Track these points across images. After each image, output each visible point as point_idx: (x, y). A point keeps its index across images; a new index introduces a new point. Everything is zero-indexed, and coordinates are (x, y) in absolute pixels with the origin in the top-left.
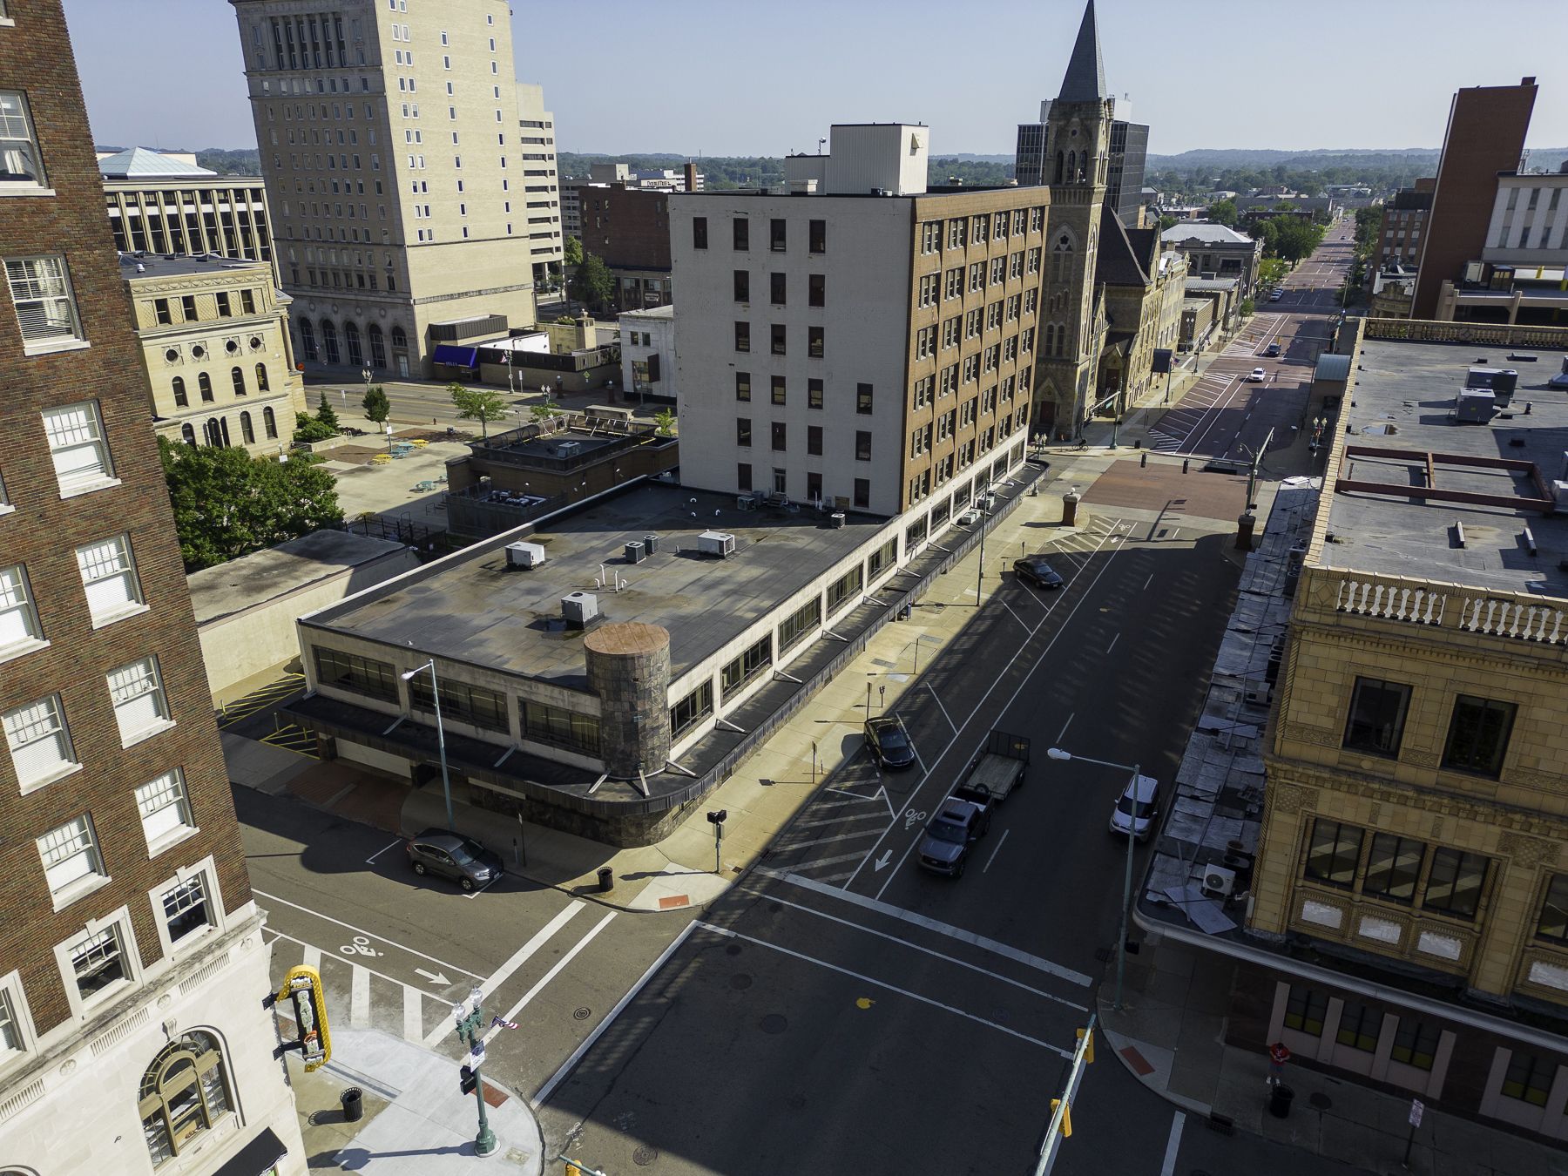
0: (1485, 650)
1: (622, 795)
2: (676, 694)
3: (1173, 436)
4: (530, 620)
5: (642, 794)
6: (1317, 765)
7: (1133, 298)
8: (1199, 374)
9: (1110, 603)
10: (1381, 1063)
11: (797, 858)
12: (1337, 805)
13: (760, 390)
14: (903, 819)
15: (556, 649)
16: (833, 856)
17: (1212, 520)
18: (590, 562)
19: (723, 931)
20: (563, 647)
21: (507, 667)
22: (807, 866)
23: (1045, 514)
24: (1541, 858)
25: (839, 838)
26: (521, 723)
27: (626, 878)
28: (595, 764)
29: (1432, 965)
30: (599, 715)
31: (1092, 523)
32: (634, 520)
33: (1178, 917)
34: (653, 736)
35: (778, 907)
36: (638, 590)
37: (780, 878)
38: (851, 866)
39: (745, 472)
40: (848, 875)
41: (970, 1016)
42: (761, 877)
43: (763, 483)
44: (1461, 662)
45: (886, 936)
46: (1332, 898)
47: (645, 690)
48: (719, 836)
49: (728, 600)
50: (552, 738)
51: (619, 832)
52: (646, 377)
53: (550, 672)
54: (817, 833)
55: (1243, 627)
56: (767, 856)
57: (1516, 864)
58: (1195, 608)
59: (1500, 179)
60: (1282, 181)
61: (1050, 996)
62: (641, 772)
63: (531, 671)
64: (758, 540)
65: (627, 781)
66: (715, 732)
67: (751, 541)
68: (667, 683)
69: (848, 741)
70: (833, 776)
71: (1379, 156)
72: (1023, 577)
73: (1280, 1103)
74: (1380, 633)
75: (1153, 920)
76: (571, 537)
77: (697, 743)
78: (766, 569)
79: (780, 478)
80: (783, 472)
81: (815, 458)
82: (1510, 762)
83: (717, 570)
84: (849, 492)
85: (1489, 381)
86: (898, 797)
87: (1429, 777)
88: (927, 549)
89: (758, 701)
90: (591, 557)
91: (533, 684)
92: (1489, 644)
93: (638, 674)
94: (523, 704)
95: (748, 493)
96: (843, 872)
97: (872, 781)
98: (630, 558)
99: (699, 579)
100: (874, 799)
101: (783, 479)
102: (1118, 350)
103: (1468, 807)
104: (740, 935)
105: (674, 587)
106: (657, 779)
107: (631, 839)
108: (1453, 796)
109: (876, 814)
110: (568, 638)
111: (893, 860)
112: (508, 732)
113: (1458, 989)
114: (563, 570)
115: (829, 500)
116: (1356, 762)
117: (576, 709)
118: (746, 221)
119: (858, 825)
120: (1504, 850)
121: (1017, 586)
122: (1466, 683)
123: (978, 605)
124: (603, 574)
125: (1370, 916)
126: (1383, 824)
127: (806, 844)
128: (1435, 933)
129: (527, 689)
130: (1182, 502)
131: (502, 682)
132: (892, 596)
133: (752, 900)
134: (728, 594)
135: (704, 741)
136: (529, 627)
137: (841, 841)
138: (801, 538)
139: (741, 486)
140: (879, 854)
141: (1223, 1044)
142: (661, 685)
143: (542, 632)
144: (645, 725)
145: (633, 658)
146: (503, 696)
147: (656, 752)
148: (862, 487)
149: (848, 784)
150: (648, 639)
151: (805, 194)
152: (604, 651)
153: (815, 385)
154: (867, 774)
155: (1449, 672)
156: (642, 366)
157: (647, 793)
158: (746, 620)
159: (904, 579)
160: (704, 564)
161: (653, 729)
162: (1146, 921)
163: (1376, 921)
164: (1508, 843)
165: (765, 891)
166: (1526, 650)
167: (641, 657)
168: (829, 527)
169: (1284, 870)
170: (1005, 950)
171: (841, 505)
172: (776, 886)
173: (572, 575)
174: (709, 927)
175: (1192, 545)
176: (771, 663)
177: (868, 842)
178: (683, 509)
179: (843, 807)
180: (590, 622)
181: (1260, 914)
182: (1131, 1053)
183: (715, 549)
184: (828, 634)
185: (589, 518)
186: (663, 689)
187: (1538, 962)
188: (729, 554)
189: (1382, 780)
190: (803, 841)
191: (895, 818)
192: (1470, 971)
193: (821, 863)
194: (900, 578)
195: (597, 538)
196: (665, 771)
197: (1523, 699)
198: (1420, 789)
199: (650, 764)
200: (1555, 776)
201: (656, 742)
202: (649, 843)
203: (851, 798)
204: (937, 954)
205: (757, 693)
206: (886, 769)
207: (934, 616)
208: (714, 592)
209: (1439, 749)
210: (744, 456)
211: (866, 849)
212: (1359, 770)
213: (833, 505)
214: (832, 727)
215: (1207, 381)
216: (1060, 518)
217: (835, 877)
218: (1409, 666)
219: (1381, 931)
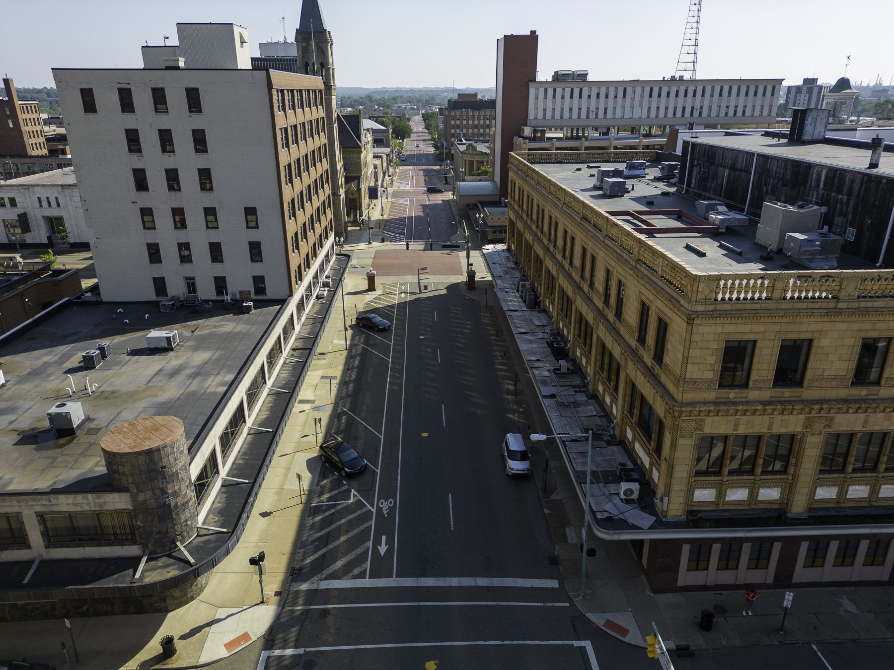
0: (798, 309)
1: (168, 569)
2: (195, 470)
3: (398, 233)
4: (16, 438)
5: (188, 562)
6: (705, 403)
7: (355, 156)
8: (390, 199)
9: (423, 332)
10: (743, 574)
11: (318, 567)
12: (717, 425)
13: (164, 220)
14: (379, 510)
15: (56, 458)
16: (346, 554)
17: (446, 276)
18: (50, 375)
19: (289, 652)
20: (62, 455)
21: (11, 488)
22: (330, 570)
23: (355, 286)
24: (825, 427)
25: (343, 539)
26: (43, 535)
27: (184, 637)
28: (132, 550)
29: (766, 507)
30: (130, 507)
31: (384, 288)
32: (73, 334)
33: (622, 525)
34: (184, 510)
35: (326, 612)
36: (110, 389)
37: (314, 587)
38: (362, 558)
39: (160, 284)
40: (364, 566)
41: (505, 642)
42: (297, 593)
43: (176, 289)
44: (785, 320)
45: (416, 604)
46: (711, 484)
47: (173, 474)
48: (261, 574)
49: (195, 381)
50: (80, 540)
51: (164, 600)
52: (18, 230)
53: (62, 481)
54: (325, 541)
55: (522, 330)
56: (295, 573)
57: (813, 434)
58: (469, 327)
59: (530, 83)
60: (372, 102)
61: (542, 604)
62: (178, 543)
63: (43, 484)
64: (193, 332)
65: (166, 555)
66: (224, 489)
67: (187, 334)
68: (188, 462)
69: (310, 463)
70: (311, 494)
71: (412, 91)
72: (364, 326)
73: (706, 623)
74: (740, 310)
75: (610, 532)
76: (20, 358)
77: (214, 502)
78: (212, 352)
79: (191, 284)
80: (193, 279)
81: (217, 265)
82: (809, 375)
83: (171, 361)
84: (250, 287)
85: (611, 174)
86: (367, 493)
87: (766, 395)
88: (306, 318)
89: (245, 454)
90: (50, 370)
91: (52, 497)
92: (799, 305)
93: (165, 462)
94: (41, 517)
95: (164, 299)
96: (360, 565)
97: (344, 488)
98: (88, 364)
99: (160, 370)
100: (351, 501)
101: (194, 284)
102: (353, 186)
103: (791, 407)
104: (307, 650)
105: (142, 381)
106: (194, 545)
107: (176, 602)
108: (781, 403)
109: (359, 512)
110: (62, 446)
111: (390, 542)
112: (28, 546)
113: (780, 516)
114: (27, 386)
115: (234, 294)
116: (725, 396)
117: (104, 508)
118: (130, 89)
119: (351, 525)
120: (806, 427)
121: (363, 333)
122: (787, 332)
123: (346, 349)
124: (72, 382)
125: (731, 488)
126: (742, 430)
127: (320, 553)
128: (767, 487)
129: (45, 503)
130: (425, 269)
131: (15, 503)
132: (300, 354)
133: (301, 614)
134: (193, 376)
135: (218, 500)
136: (16, 444)
137: (345, 541)
138: (227, 324)
139: (158, 294)
140: (377, 542)
141: (652, 595)
142: (185, 465)
143: (34, 446)
144: (177, 503)
145: (158, 450)
146: (18, 515)
147: (189, 523)
148: (259, 281)
149: (326, 496)
150: (165, 430)
151: (177, 68)
152: (127, 450)
153: (210, 212)
154: (335, 485)
155: (777, 328)
156: (14, 222)
157: (192, 561)
158: (219, 393)
159: (303, 340)
160: (157, 357)
161: (183, 505)
162: (607, 534)
163: (735, 489)
164: (808, 424)
165: (307, 603)
166: (818, 305)
167: (166, 446)
168: (243, 313)
169: (685, 475)
170: (497, 582)
171: (245, 296)
172: (313, 596)
173: (38, 389)
174: (277, 652)
175: (445, 292)
176: (245, 422)
177: (364, 536)
178: (114, 319)
179: (333, 514)
180: (79, 426)
181: (672, 506)
182: (609, 623)
183: (164, 344)
184: (271, 390)
185: (29, 339)
186: (186, 469)
187: (819, 487)
188: (176, 346)
189: (742, 403)
190: (315, 552)
191: (374, 511)
192: (787, 504)
193: (339, 564)
194: (300, 341)
195: (47, 354)
196: (198, 536)
197: (817, 335)
198: (764, 403)
199: (185, 534)
200: (832, 377)
201: (187, 514)
202: (192, 599)
203: (335, 506)
204: (458, 603)
205: (241, 448)
206: (349, 476)
207: (323, 362)
208: (180, 378)
209: (771, 376)
210: (157, 271)
211: (366, 542)
212: (728, 400)
213: (238, 297)
214: (293, 457)
215: (394, 203)
216: (366, 287)
217: (356, 571)
218: (756, 328)
219: (738, 495)
